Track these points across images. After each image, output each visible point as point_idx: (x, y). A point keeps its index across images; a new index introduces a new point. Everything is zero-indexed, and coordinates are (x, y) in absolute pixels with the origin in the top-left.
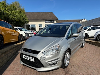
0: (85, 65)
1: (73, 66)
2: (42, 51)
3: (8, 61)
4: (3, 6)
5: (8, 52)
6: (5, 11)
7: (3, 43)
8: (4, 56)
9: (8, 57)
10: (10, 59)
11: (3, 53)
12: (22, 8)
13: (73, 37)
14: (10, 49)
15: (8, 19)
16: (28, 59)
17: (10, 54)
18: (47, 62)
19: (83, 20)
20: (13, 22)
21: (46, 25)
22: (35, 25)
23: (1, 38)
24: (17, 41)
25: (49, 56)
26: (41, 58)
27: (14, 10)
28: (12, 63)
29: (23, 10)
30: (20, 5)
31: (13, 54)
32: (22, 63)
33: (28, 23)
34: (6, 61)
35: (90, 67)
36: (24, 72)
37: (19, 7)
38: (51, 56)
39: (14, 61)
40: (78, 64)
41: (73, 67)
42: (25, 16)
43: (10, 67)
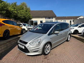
0: (62, 54)
1: (52, 54)
2: (29, 42)
3: (11, 47)
4: (13, 7)
5: (12, 42)
6: (14, 12)
7: (9, 35)
8: (9, 44)
9: (11, 45)
10: (13, 46)
11: (8, 42)
12: (28, 7)
13: (55, 34)
14: (13, 40)
15: (17, 16)
16: (21, 47)
17: (14, 43)
18: (32, 50)
19: (80, 17)
20: (20, 19)
21: (46, 21)
23: (8, 32)
24: (20, 34)
25: (33, 46)
26: (28, 47)
27: (22, 9)
28: (14, 49)
29: (29, 9)
30: (27, 5)
31: (15, 43)
32: (18, 49)
33: (32, 19)
34: (10, 47)
35: (64, 56)
36: (19, 55)
37: (26, 6)
38: (34, 46)
39: (15, 47)
42: (30, 14)
43: (11, 51)
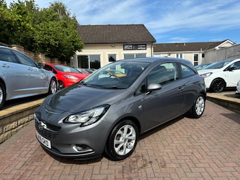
0: (183, 161)
9: (4, 132)
14: (12, 114)
17: (13, 124)
19: (223, 42)
21: (125, 55)
22: (99, 56)
27: (52, 20)
35: (192, 169)
36: (27, 171)
40: (165, 158)
41: (149, 165)
